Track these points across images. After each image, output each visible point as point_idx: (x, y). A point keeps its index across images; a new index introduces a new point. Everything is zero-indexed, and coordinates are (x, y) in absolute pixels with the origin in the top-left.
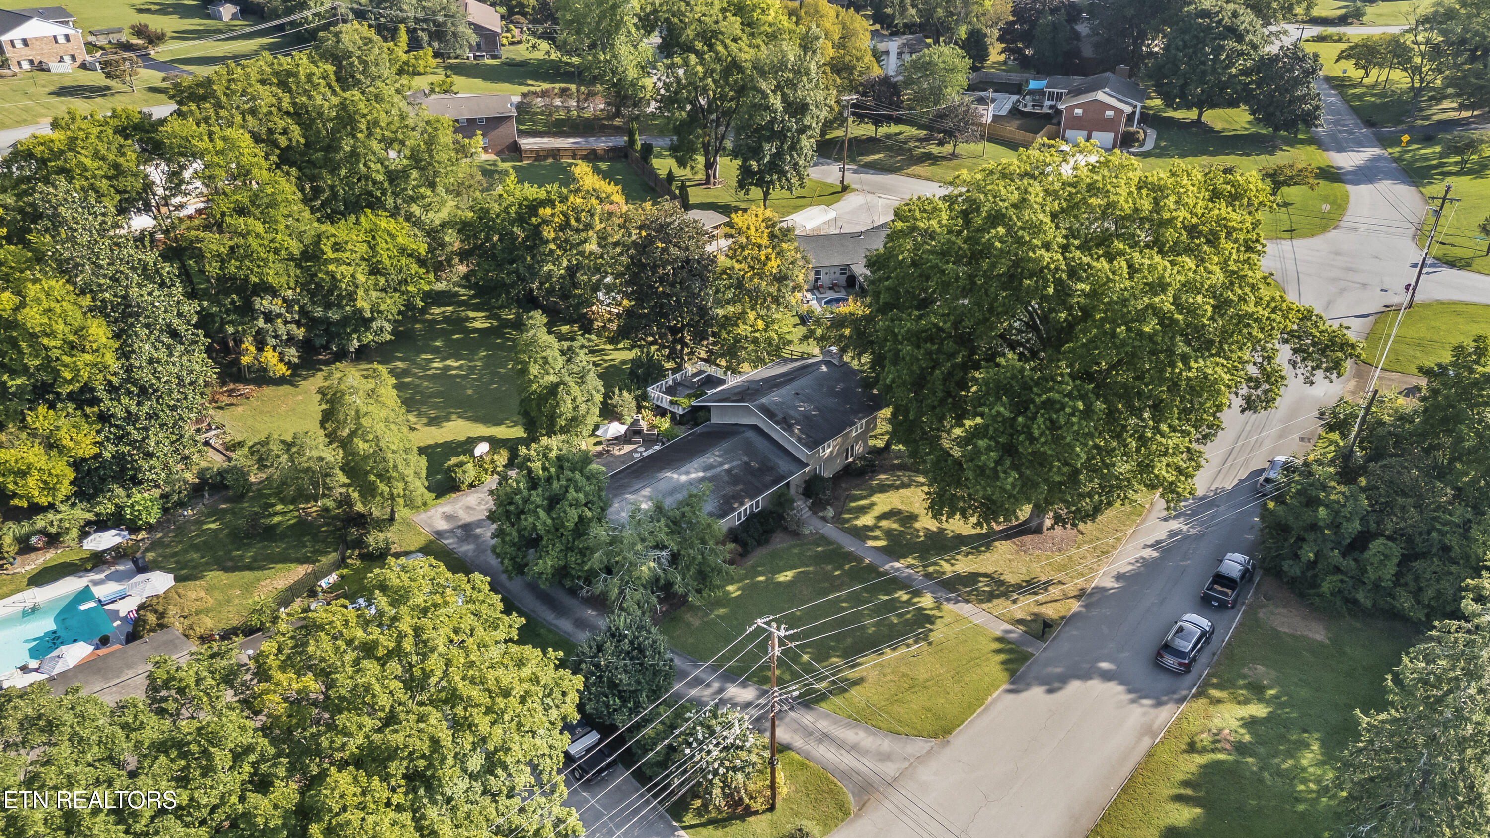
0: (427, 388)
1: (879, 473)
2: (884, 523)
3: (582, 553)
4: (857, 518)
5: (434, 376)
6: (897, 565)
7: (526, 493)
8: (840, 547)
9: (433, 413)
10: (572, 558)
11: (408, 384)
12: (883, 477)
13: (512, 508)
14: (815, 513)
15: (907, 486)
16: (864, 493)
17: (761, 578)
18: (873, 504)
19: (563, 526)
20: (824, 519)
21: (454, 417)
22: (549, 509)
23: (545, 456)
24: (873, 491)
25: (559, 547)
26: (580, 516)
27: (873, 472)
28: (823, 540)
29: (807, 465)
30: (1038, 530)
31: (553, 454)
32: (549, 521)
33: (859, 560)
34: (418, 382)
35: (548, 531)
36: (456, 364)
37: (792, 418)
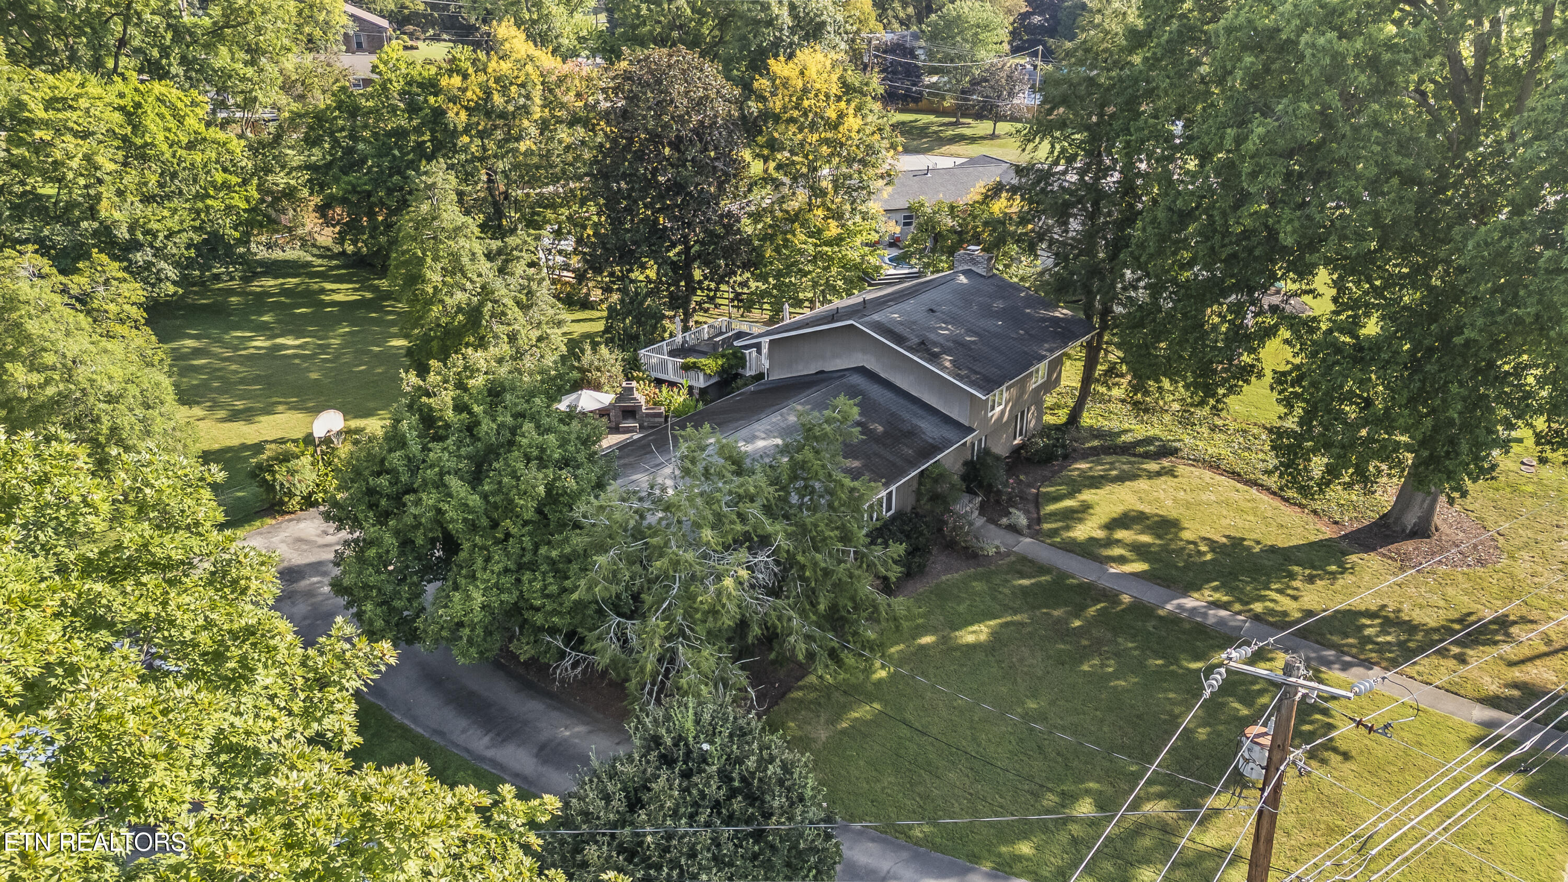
0: (236, 372)
1: (1076, 460)
2: (1121, 534)
3: (559, 570)
4: (1068, 528)
5: (251, 357)
6: (1189, 602)
7: (415, 448)
8: (1062, 576)
9: (239, 404)
10: (533, 584)
11: (202, 367)
12: (1084, 466)
13: (383, 481)
14: (992, 521)
15: (1134, 477)
16: (1063, 489)
17: (927, 640)
18: (1086, 508)
19: (509, 508)
20: (1013, 529)
21: (280, 408)
22: (475, 479)
23: (461, 385)
24: (1075, 488)
25: (500, 561)
26: (549, 488)
27: (1066, 457)
28: (1026, 565)
29: (970, 430)
30: (1422, 531)
31: (478, 382)
32: (475, 500)
33: (1111, 597)
34: (218, 364)
35: (473, 527)
36: (298, 342)
37: (935, 344)
